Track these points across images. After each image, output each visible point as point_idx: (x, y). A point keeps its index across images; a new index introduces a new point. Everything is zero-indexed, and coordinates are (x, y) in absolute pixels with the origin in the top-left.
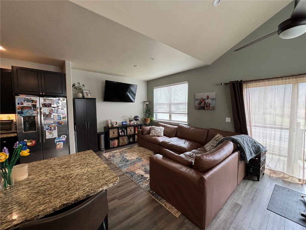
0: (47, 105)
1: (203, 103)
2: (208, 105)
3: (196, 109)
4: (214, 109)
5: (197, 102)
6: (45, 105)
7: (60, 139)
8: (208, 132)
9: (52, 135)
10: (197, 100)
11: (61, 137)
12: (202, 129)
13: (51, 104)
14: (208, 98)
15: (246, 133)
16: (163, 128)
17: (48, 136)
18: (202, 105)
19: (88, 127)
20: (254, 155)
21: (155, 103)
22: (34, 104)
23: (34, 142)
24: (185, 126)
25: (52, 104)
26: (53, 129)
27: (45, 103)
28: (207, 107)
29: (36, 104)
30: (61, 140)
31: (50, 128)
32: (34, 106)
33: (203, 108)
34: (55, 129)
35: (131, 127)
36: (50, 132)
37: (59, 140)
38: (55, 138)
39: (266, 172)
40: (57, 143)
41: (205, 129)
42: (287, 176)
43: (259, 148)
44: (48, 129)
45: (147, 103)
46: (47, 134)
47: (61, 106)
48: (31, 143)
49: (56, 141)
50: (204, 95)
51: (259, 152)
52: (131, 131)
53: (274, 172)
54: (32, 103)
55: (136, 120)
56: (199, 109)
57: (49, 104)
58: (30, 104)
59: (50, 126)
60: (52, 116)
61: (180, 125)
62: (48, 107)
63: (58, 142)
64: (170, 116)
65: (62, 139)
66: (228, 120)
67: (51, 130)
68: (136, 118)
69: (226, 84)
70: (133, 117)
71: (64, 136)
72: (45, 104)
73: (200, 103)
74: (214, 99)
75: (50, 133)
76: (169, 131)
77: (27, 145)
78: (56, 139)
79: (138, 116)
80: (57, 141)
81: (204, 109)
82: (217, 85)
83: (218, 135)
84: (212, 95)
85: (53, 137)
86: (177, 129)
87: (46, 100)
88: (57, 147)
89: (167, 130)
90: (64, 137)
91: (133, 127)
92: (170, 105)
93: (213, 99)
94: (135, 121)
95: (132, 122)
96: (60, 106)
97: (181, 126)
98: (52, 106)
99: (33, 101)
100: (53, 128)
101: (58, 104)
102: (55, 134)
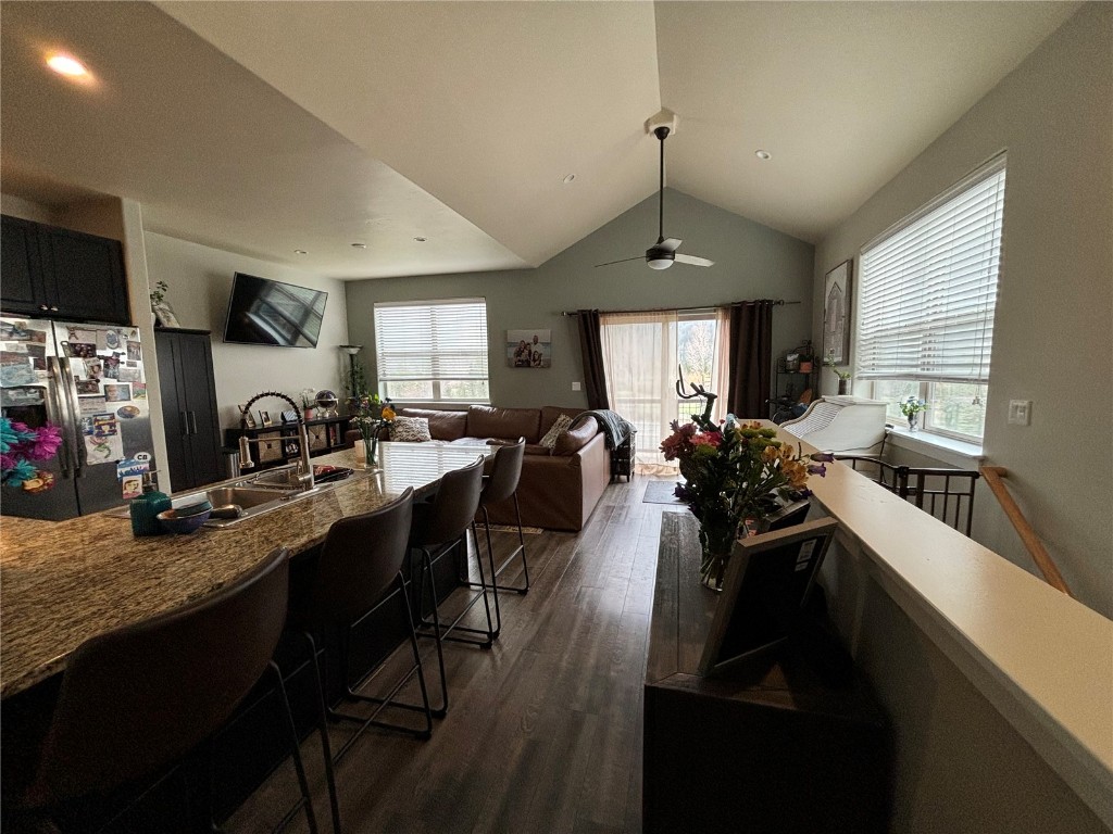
0: (82, 349)
1: (526, 352)
2: (537, 357)
3: (510, 366)
4: (548, 365)
5: (513, 350)
6: (76, 350)
7: (132, 464)
8: (541, 416)
9: (106, 452)
10: (511, 345)
11: (136, 457)
12: (527, 410)
13: (93, 347)
14: (536, 342)
15: (607, 408)
16: (426, 420)
17: (95, 455)
18: (524, 357)
19: (192, 430)
20: (622, 439)
21: (379, 351)
22: (37, 344)
23: (50, 478)
24: (487, 408)
25: (98, 346)
26: (107, 433)
27: (73, 341)
28: (535, 361)
29: (42, 345)
30: (135, 467)
31: (99, 427)
32: (38, 352)
33: (526, 364)
34: (113, 432)
35: (317, 427)
36: (99, 441)
37: (128, 469)
38: (118, 462)
39: (637, 469)
40: (125, 479)
41: (535, 410)
42: (661, 468)
43: (627, 427)
44: (90, 433)
45: (354, 351)
46: (90, 448)
47: (126, 352)
48: (41, 483)
49: (119, 470)
50: (526, 335)
51: (627, 433)
52: (317, 437)
53: (647, 467)
54: (31, 340)
55: (325, 405)
56: (517, 366)
57: (89, 345)
58: (24, 345)
59: (96, 420)
60: (101, 386)
61: (474, 407)
62: (85, 357)
63: (127, 474)
64: (436, 388)
65: (138, 463)
66: (577, 386)
67: (100, 434)
68: (323, 400)
69: (570, 314)
70: (313, 397)
71: (143, 454)
72: (75, 345)
73: (519, 353)
74: (548, 343)
75: (100, 445)
76: (445, 426)
77: (27, 488)
78: (121, 466)
79: (329, 393)
80: (124, 470)
81: (529, 366)
82: (554, 314)
83: (563, 417)
84: (544, 334)
85: (111, 459)
86: (466, 417)
87: (78, 333)
88: (124, 492)
89: (437, 423)
90: (145, 457)
91: (324, 426)
92: (434, 358)
93: (546, 344)
94: (322, 409)
95: (314, 412)
96: (123, 354)
97: (476, 410)
98: (99, 353)
99: (31, 334)
100: (106, 429)
101: (118, 347)
102: (116, 448)
